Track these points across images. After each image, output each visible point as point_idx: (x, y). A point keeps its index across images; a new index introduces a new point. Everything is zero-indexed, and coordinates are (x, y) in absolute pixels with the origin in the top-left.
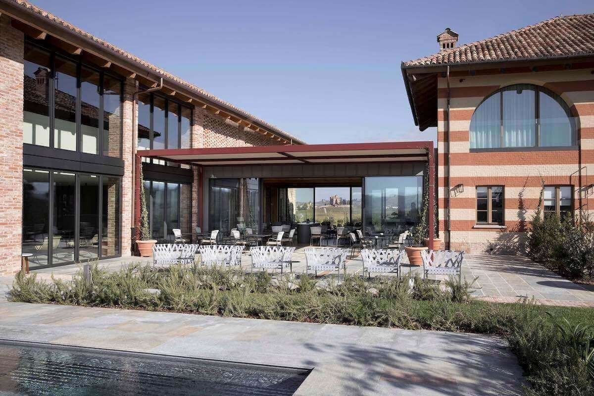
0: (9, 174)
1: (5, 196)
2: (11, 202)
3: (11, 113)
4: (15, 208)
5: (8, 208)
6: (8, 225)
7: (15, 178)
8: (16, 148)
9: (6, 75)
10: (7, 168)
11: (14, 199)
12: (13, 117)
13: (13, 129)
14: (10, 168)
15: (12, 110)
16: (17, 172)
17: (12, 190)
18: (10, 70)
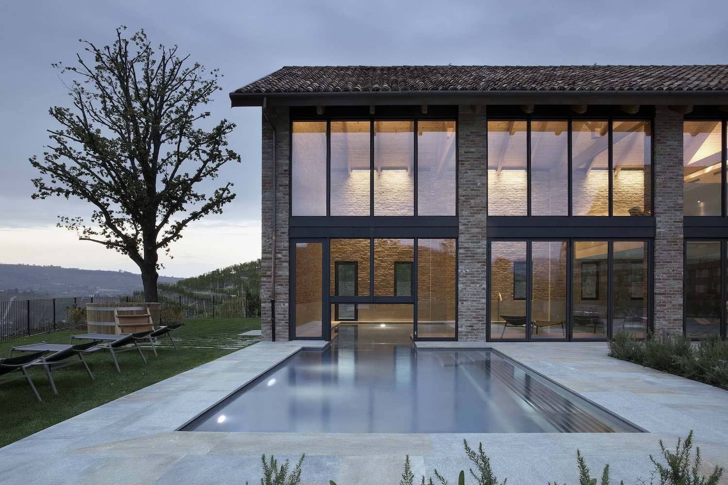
0: (667, 248)
1: (663, 268)
2: (670, 273)
3: (668, 190)
4: (673, 280)
5: (666, 280)
6: (667, 295)
7: (673, 250)
8: (675, 222)
9: (662, 156)
10: (665, 242)
11: (673, 271)
12: (671, 193)
13: (671, 204)
14: (668, 242)
15: (670, 187)
16: (676, 245)
17: (671, 262)
18: (668, 150)
